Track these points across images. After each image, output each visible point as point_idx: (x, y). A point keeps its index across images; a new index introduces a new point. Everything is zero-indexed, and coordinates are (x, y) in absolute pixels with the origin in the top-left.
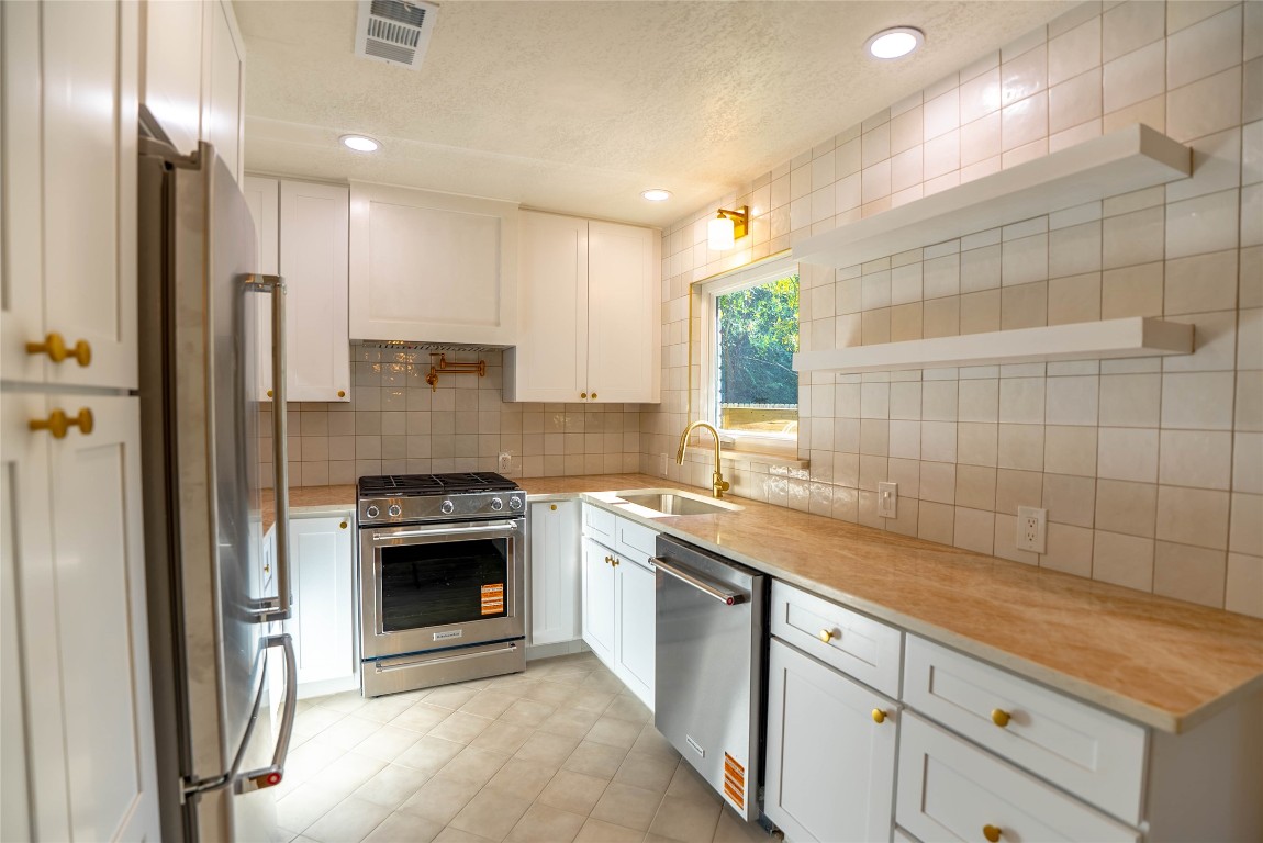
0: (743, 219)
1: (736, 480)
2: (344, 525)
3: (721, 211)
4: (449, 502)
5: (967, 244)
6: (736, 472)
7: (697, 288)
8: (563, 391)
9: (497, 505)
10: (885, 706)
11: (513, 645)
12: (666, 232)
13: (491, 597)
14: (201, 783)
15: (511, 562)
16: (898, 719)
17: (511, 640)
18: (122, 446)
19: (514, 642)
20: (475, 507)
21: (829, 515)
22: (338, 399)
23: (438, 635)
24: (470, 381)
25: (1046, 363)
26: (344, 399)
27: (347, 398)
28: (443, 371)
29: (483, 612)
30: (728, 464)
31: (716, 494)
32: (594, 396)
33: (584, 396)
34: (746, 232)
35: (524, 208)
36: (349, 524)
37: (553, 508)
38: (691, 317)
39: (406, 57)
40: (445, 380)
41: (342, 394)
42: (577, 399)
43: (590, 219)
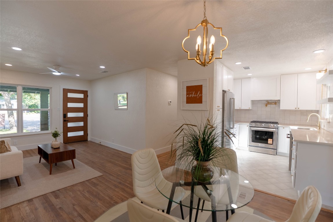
0: (326, 71)
2: (247, 126)
3: (320, 71)
4: (263, 125)
7: (324, 85)
9: (271, 126)
13: (270, 141)
15: (274, 136)
19: (275, 150)
20: (268, 126)
23: (260, 145)
24: (273, 106)
27: (250, 109)
28: (268, 104)
29: (268, 143)
31: (318, 129)
32: (298, 108)
33: (296, 108)
35: (282, 75)
37: (284, 128)
38: (322, 91)
40: (269, 106)
41: (249, 108)
43: (298, 73)
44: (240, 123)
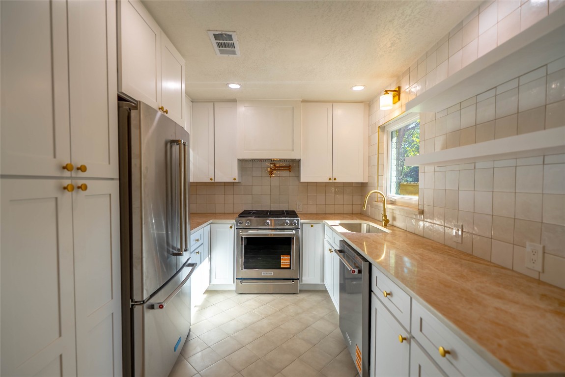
0: (398, 93)
1: (394, 219)
2: (231, 227)
3: (386, 91)
4: (269, 222)
5: (500, 90)
6: (394, 215)
7: (382, 128)
8: (322, 177)
9: (287, 223)
10: (405, 335)
11: (293, 282)
12: (369, 103)
13: (285, 260)
14: (136, 302)
15: (294, 248)
16: (410, 343)
17: (293, 280)
18: (110, 195)
19: (294, 281)
20: (279, 224)
21: (432, 238)
22: (234, 181)
23: (263, 273)
24: (285, 173)
25: (544, 156)
26: (236, 181)
28: (275, 170)
29: (282, 266)
30: (391, 211)
31: (383, 225)
32: (335, 179)
33: (330, 179)
34: (399, 99)
35: (304, 101)
36: (233, 227)
37: (312, 226)
38: (379, 142)
39: (234, 53)
40: (276, 173)
41: (235, 179)
42: (328, 181)
43: (333, 102)
44: (211, 221)
